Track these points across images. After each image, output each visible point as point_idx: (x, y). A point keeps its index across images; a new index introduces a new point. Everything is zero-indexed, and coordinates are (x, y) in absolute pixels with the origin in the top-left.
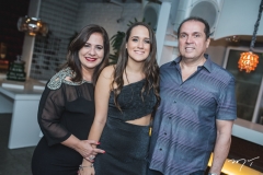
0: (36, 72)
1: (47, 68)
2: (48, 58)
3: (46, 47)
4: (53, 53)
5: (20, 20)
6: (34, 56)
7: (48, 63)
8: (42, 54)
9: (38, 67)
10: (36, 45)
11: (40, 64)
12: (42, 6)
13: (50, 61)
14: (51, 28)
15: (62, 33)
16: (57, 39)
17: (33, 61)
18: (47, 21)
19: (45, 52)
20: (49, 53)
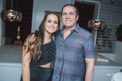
0: (98, 48)
1: (104, 46)
2: (105, 40)
3: (103, 34)
4: (107, 38)
5: (89, 22)
6: (97, 40)
7: (104, 43)
8: (101, 38)
9: (99, 46)
10: (98, 34)
11: (100, 44)
12: (100, 13)
13: (106, 42)
14: (106, 23)
15: (112, 26)
16: (109, 30)
17: (97, 43)
18: (103, 20)
19: (103, 37)
20: (105, 37)
